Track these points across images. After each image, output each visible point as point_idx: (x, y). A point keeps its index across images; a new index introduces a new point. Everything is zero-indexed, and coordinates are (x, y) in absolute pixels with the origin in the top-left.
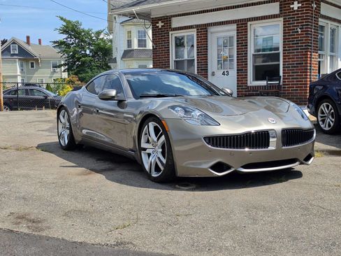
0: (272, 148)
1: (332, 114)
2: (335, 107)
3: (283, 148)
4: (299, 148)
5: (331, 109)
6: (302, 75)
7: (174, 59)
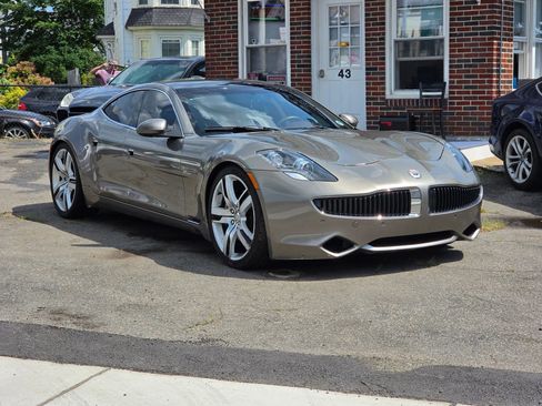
0: (414, 214)
1: (529, 156)
2: (532, 144)
3: (432, 214)
4: (455, 215)
5: (527, 147)
6: (484, 82)
7: (246, 44)
